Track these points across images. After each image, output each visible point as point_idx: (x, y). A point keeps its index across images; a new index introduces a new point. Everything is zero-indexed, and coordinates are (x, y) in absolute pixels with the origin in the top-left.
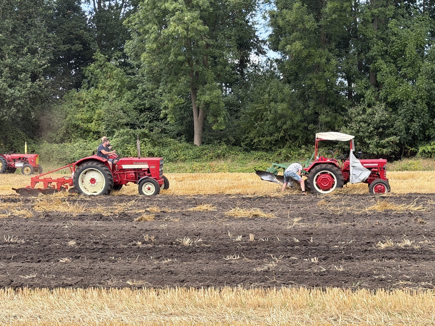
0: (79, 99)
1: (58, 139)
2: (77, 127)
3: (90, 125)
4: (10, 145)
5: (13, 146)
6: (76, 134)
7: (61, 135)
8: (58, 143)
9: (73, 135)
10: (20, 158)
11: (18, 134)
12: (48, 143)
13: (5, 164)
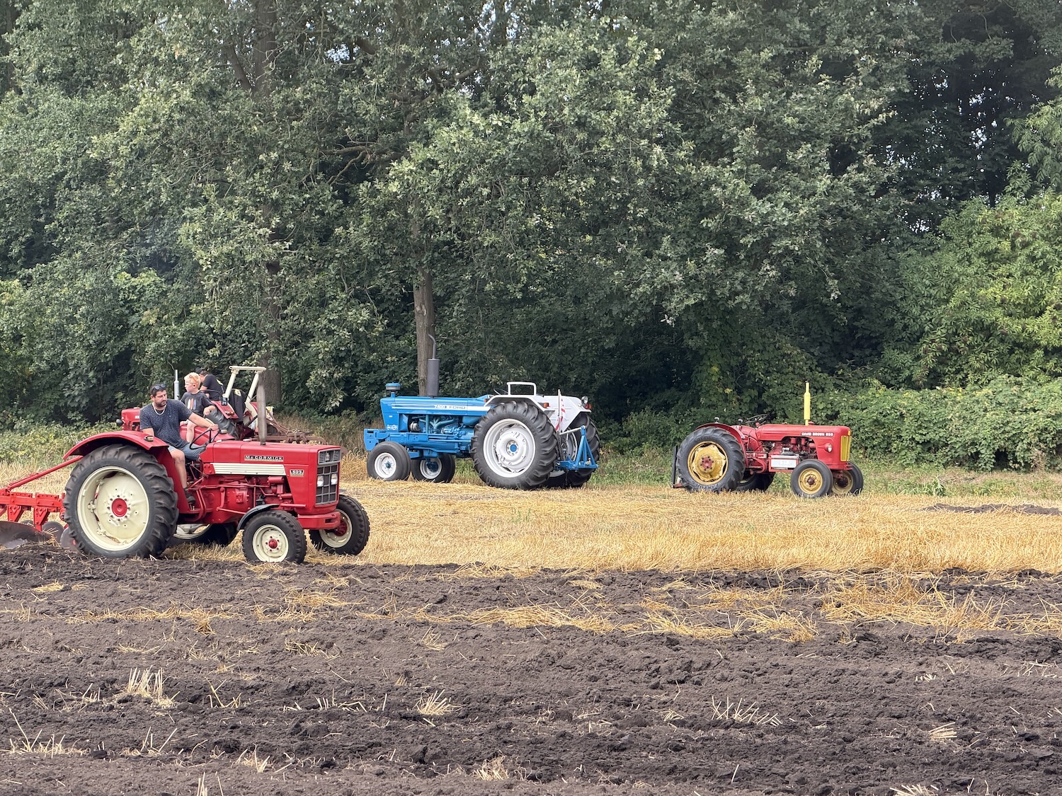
0: (996, 231)
1: (919, 373)
2: (986, 330)
3: (1032, 324)
4: (755, 393)
5: (764, 397)
6: (982, 355)
7: (929, 360)
8: (918, 389)
9: (972, 360)
10: (786, 440)
11: (784, 356)
12: (884, 387)
13: (735, 457)
